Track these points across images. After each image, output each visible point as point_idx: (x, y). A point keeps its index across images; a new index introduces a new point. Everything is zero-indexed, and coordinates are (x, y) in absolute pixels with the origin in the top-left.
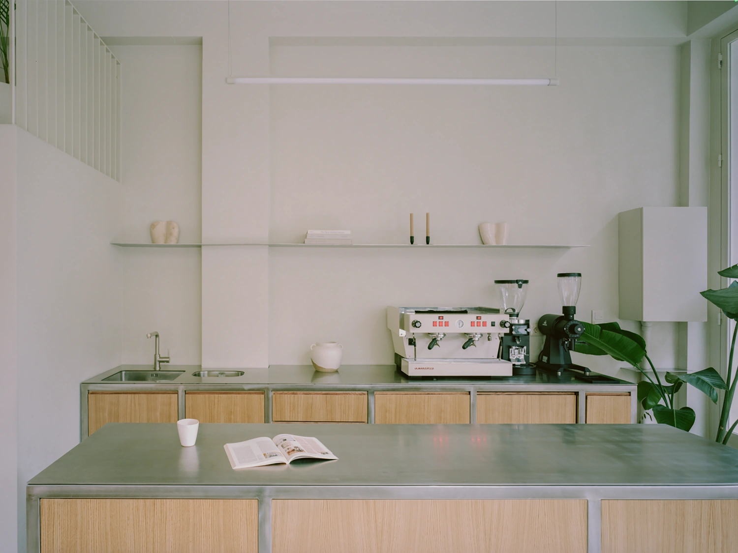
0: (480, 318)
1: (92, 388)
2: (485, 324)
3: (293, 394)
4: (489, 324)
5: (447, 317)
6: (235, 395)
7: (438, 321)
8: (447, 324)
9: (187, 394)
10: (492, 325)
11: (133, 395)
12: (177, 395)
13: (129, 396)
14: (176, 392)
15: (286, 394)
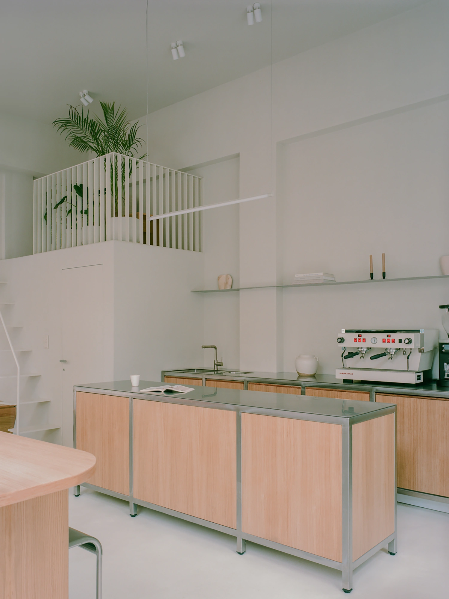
0: (390, 336)
1: (166, 374)
2: (393, 341)
3: (259, 384)
4: (397, 341)
5: (364, 335)
6: (229, 383)
7: (358, 338)
8: (364, 340)
9: (207, 380)
10: (399, 342)
11: (183, 379)
12: (201, 381)
13: (181, 379)
14: (201, 379)
15: (255, 384)
